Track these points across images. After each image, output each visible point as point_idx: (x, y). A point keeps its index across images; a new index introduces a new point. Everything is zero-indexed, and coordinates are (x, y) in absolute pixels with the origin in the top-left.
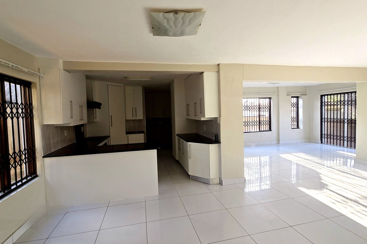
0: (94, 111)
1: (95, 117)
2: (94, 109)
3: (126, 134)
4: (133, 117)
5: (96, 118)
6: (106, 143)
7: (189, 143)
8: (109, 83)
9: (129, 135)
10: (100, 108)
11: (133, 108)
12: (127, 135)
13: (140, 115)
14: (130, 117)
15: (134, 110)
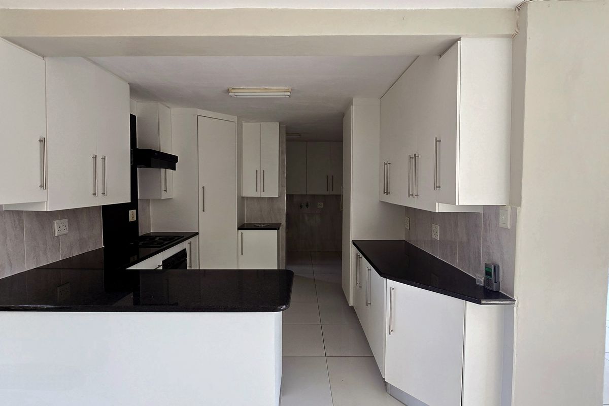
0: (160, 175)
1: (163, 188)
2: (163, 170)
3: (239, 229)
4: (257, 191)
5: (166, 191)
6: (185, 250)
7: (390, 283)
8: (201, 112)
9: (243, 231)
10: (174, 169)
11: (257, 171)
12: (240, 231)
13: (273, 188)
14: (250, 191)
15: (261, 176)
